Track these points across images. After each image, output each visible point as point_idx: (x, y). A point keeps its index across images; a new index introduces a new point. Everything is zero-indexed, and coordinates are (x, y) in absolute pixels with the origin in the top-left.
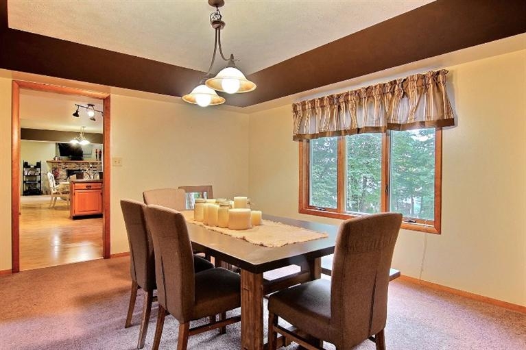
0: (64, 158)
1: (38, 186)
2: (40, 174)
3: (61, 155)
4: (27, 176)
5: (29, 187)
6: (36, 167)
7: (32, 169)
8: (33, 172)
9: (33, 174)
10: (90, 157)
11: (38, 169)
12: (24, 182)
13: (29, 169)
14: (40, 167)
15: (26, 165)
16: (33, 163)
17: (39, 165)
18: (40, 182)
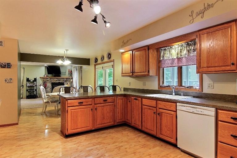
0: (50, 75)
1: (35, 93)
2: (36, 85)
3: (48, 74)
4: (29, 87)
5: (30, 94)
6: (34, 81)
7: (31, 82)
8: (32, 84)
9: (32, 85)
10: (65, 75)
11: (35, 82)
12: (27, 90)
13: (30, 82)
14: (36, 81)
15: (28, 80)
16: (32, 79)
17: (35, 80)
18: (36, 90)
